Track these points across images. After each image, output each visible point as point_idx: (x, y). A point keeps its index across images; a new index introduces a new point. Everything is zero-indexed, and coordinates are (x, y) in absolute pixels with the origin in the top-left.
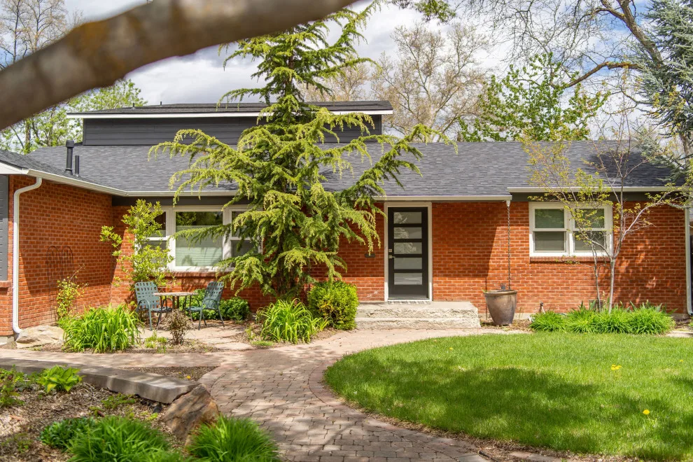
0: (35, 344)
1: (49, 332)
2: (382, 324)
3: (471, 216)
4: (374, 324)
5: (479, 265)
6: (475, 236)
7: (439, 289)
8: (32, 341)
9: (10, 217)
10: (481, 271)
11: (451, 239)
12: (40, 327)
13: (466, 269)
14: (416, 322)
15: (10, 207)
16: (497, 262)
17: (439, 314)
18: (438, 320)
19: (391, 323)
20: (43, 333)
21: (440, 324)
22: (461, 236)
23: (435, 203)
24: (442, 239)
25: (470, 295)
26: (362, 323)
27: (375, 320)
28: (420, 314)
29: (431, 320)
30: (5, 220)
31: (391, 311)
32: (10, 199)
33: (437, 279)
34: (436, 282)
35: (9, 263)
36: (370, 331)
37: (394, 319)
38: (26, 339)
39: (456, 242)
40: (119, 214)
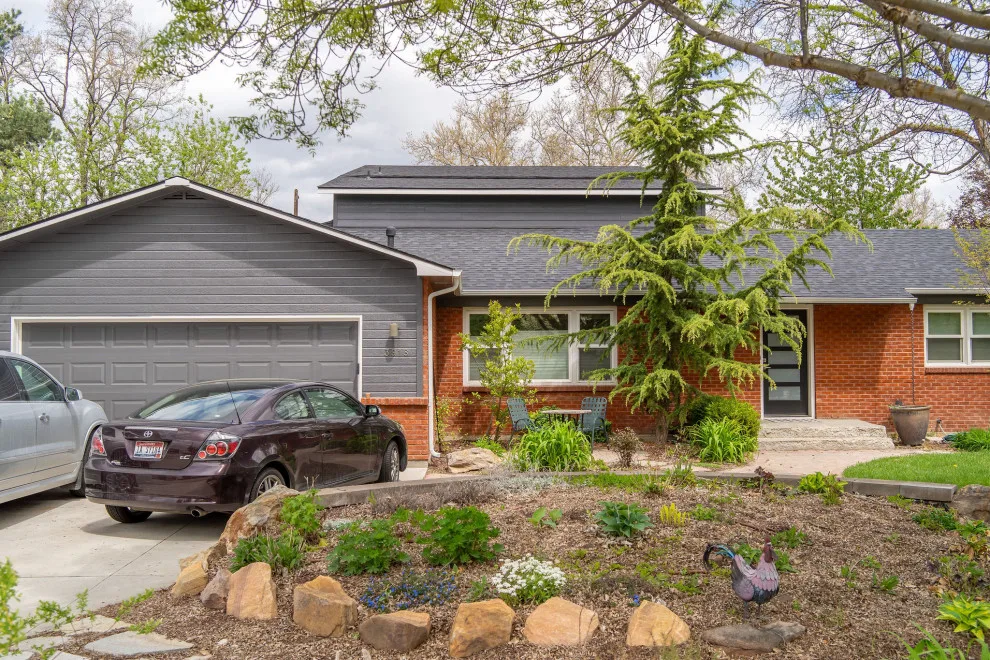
0: (470, 468)
1: (483, 454)
2: (786, 445)
3: (859, 320)
4: (777, 445)
5: (868, 378)
6: (864, 343)
7: (823, 405)
8: (467, 465)
9: (425, 323)
10: (869, 383)
11: (836, 347)
12: (474, 449)
13: (854, 382)
14: (825, 442)
15: (425, 313)
16: (888, 374)
17: (843, 433)
18: (848, 440)
19: (795, 444)
20: (478, 455)
21: (851, 444)
22: (848, 344)
23: (817, 307)
24: (826, 348)
25: (858, 412)
26: (763, 443)
27: (775, 440)
28: (822, 434)
29: (839, 440)
30: (419, 328)
31: (790, 430)
32: (425, 304)
33: (820, 393)
34: (820, 397)
35: (424, 376)
36: (773, 452)
37: (798, 439)
38: (460, 463)
39: (841, 351)
40: (444, 316)
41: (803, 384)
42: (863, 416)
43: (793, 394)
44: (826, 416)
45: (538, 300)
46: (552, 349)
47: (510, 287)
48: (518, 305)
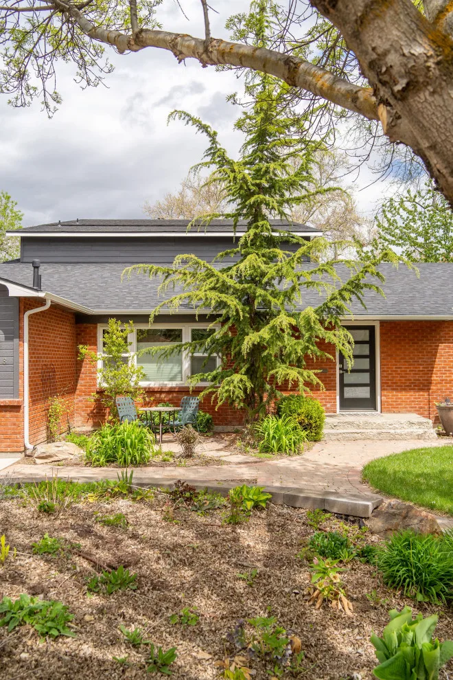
0: (53, 459)
1: (65, 447)
2: (348, 435)
3: (416, 334)
4: (340, 436)
5: (423, 380)
6: (420, 352)
7: (387, 402)
8: (50, 456)
9: (21, 337)
10: (424, 385)
11: (398, 355)
12: (56, 444)
13: (412, 383)
14: (379, 434)
15: (21, 328)
16: (440, 377)
17: (397, 426)
18: (398, 431)
19: (356, 434)
20: (60, 449)
21: (401, 435)
22: (407, 352)
23: (382, 323)
24: (389, 355)
25: (416, 407)
26: (328, 434)
27: (339, 431)
28: (379, 426)
29: (392, 431)
30: (16, 341)
31: (353, 423)
32: (20, 320)
33: (385, 393)
34: (385, 395)
35: (20, 381)
36: (336, 442)
37: (359, 431)
38: (44, 455)
39: (402, 359)
40: (82, 331)
41: (372, 385)
42: (419, 411)
43: (364, 393)
44: (389, 411)
45: (143, 318)
46: (163, 357)
47: (134, 308)
48: (131, 322)
